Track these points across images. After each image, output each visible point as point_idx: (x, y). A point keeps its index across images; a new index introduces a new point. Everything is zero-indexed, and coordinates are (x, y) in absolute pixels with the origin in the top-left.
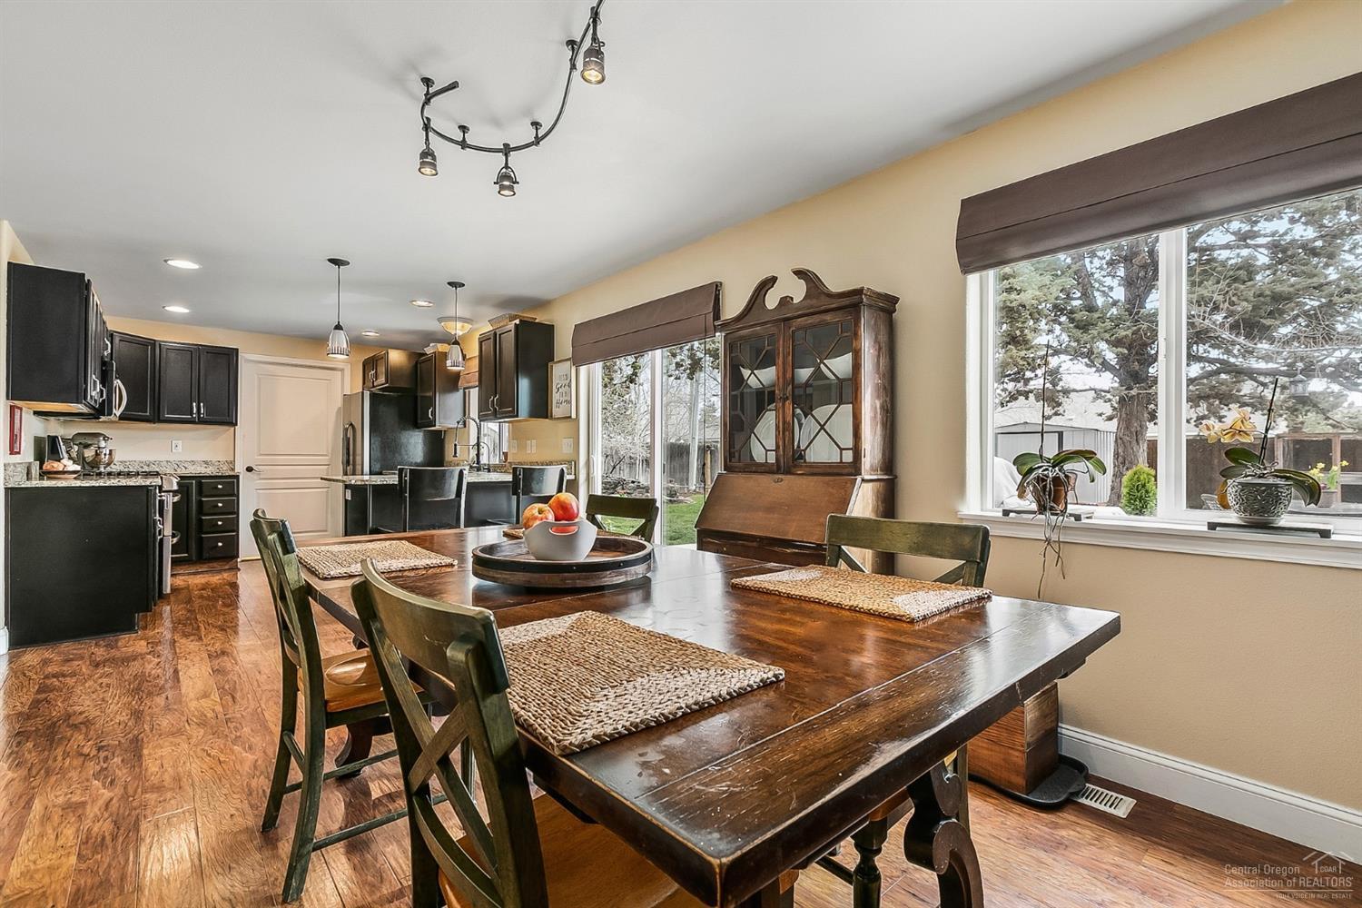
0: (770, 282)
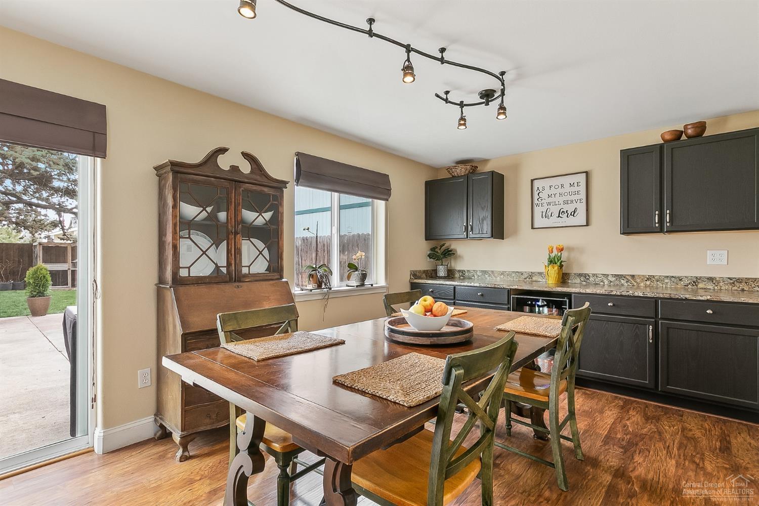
0: (223, 150)
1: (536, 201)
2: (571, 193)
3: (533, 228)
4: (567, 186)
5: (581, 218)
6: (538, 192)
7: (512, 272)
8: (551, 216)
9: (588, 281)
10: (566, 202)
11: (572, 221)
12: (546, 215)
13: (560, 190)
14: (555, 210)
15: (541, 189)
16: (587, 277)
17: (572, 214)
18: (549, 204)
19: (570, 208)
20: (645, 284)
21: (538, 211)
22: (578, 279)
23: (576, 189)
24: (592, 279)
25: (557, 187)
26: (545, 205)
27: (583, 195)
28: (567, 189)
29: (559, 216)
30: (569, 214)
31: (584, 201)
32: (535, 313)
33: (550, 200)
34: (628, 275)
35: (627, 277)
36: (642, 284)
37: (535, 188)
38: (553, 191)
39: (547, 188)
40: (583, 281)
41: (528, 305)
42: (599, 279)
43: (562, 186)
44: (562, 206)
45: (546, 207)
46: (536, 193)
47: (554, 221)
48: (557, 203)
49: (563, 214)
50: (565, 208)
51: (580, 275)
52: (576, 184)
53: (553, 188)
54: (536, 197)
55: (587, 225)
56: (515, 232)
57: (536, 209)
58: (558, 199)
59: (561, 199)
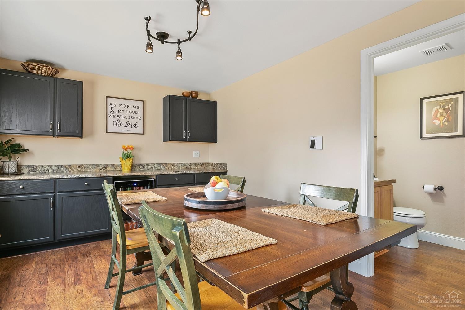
1: (109, 113)
2: (133, 112)
3: (107, 132)
4: (131, 107)
5: (139, 129)
6: (111, 106)
7: (90, 165)
8: (120, 125)
9: (144, 168)
10: (131, 118)
11: (133, 130)
12: (117, 124)
13: (126, 109)
14: (124, 121)
15: (113, 105)
16: (144, 166)
17: (135, 126)
18: (119, 116)
19: (133, 122)
20: (172, 168)
21: (111, 120)
22: (138, 168)
23: (136, 110)
24: (146, 167)
25: (124, 106)
26: (116, 116)
27: (141, 115)
28: (131, 109)
29: (126, 126)
30: (133, 126)
31: (142, 118)
32: (128, 190)
33: (119, 114)
34: (164, 164)
35: (164, 165)
36: (170, 168)
37: (109, 104)
38: (122, 108)
39: (118, 105)
40: (141, 169)
41: (129, 187)
42: (150, 166)
43: (128, 106)
44: (128, 120)
45: (117, 118)
46: (109, 108)
47: (122, 129)
48: (124, 117)
49: (128, 125)
50: (130, 121)
51: (139, 165)
52: (137, 107)
53: (122, 106)
54: (109, 110)
55: (143, 134)
56: (92, 134)
57: (109, 118)
58: (125, 114)
59: (128, 115)
